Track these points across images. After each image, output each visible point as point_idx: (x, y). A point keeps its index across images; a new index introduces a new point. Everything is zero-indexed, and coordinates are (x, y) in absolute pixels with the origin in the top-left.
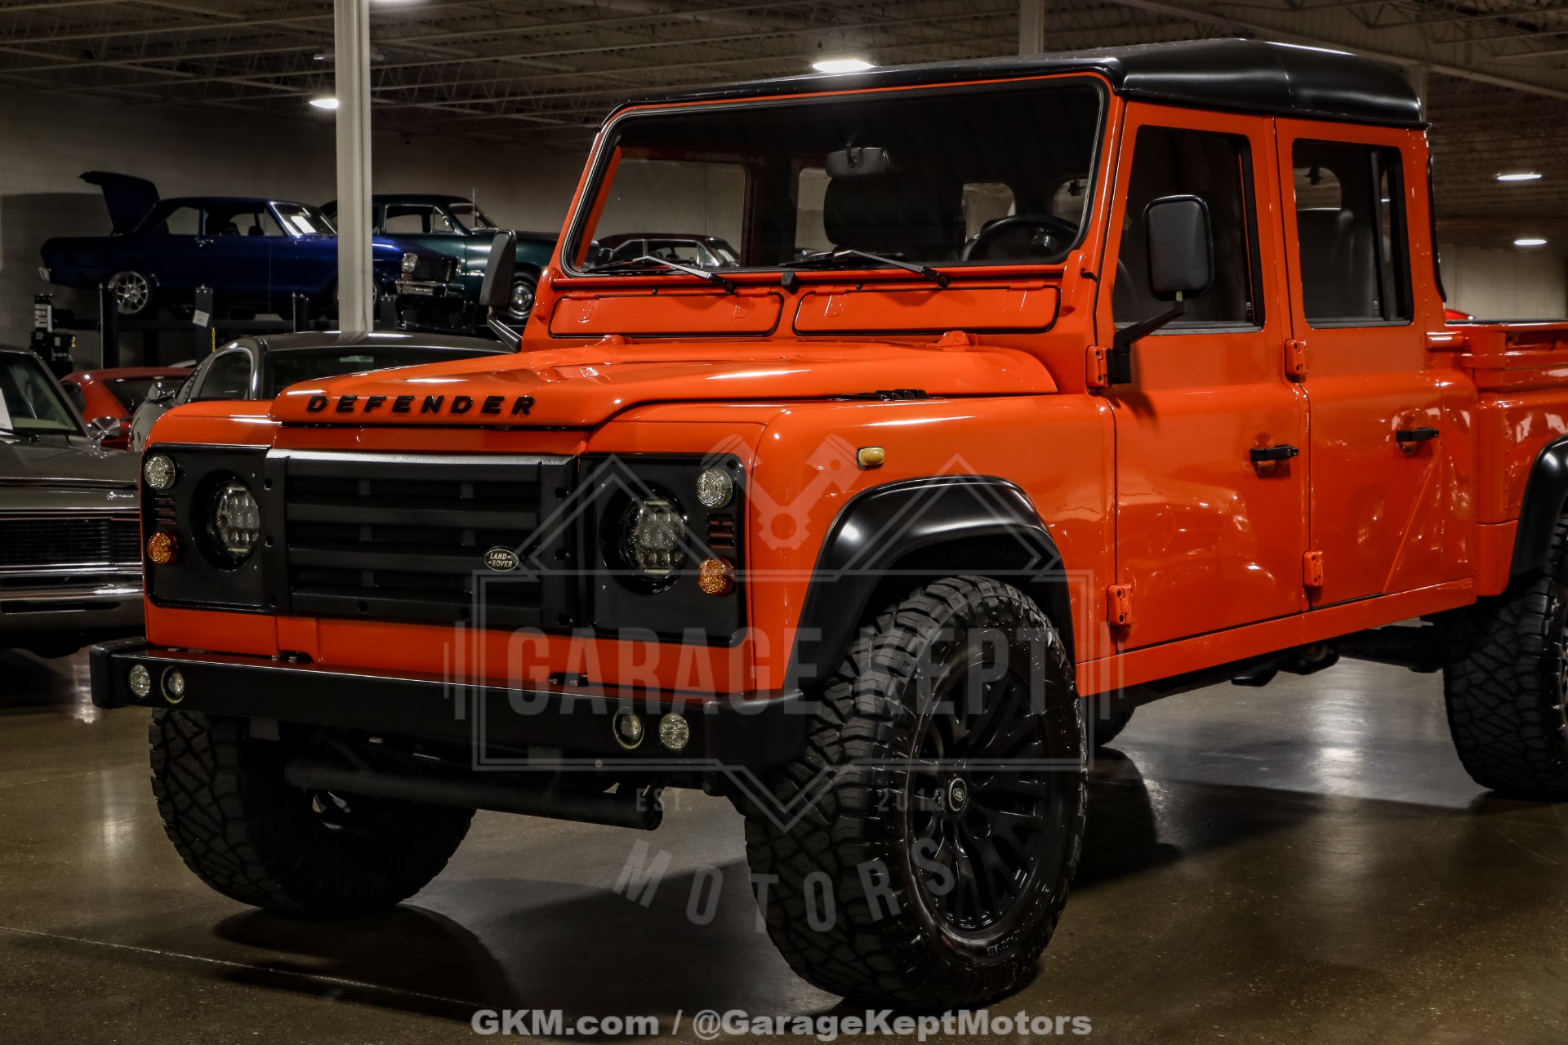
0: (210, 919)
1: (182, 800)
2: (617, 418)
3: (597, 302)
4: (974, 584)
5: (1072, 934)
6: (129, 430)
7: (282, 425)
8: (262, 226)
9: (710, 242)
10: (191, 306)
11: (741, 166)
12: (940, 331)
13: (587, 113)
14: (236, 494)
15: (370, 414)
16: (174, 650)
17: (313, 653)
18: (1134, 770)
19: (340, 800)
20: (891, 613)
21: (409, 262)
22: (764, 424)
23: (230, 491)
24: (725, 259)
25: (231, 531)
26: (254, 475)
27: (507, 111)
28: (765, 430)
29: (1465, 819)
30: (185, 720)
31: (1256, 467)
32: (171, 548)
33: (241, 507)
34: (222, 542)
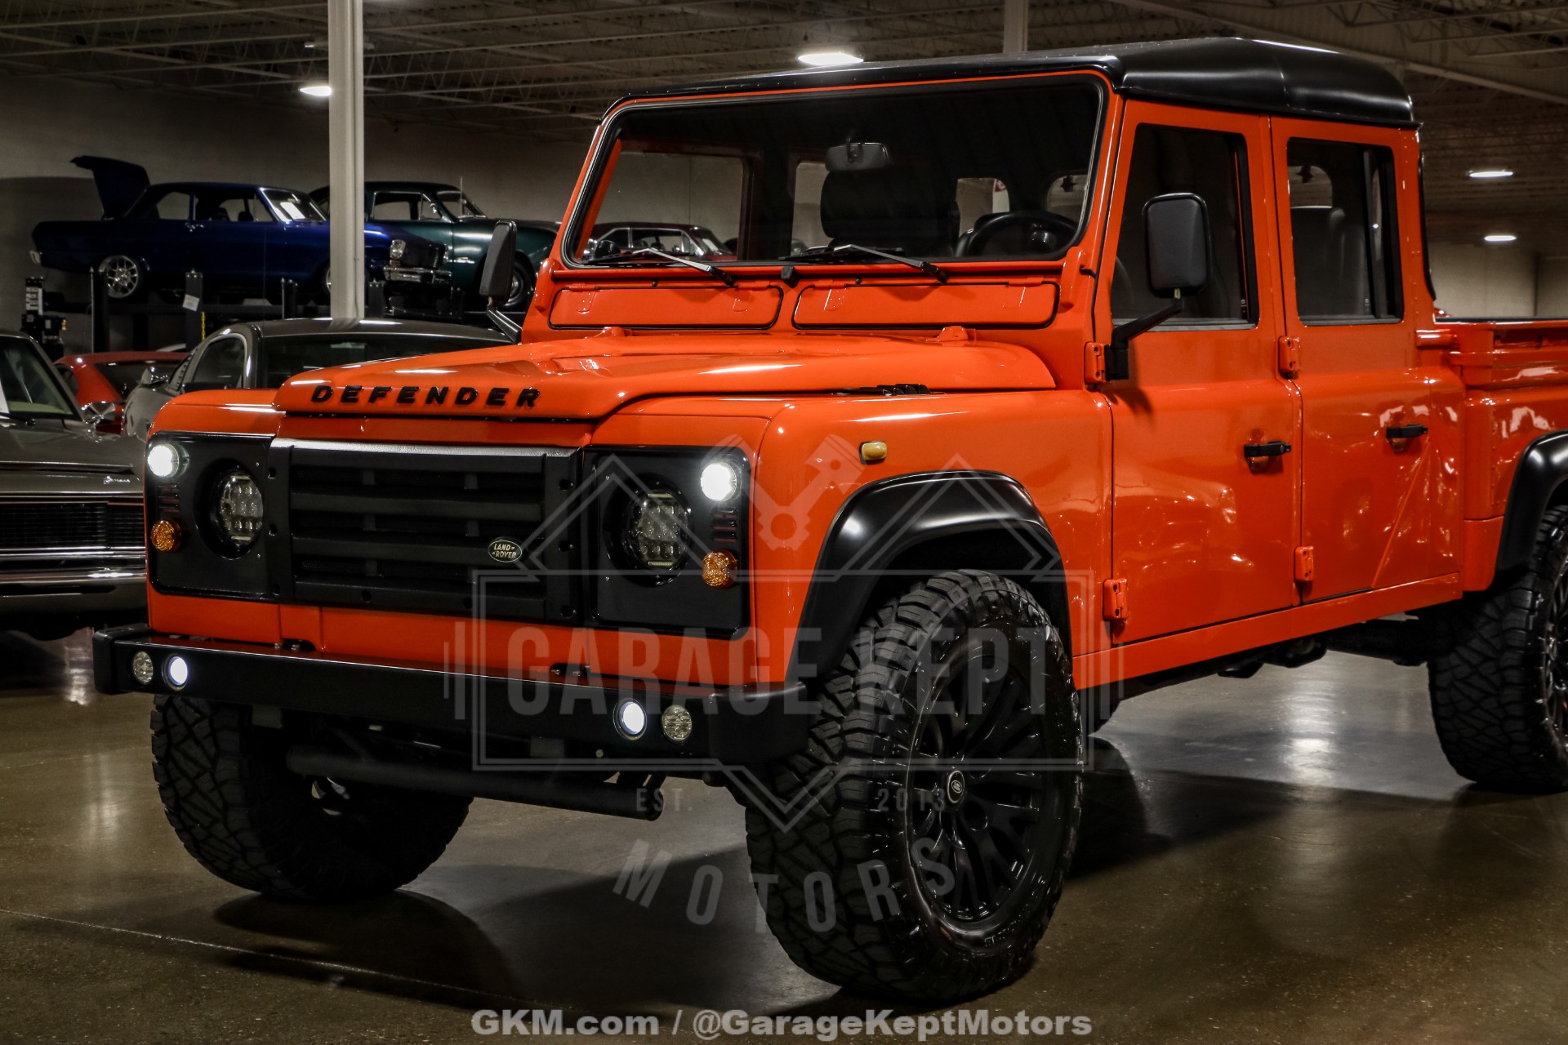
0: (211, 903)
1: (184, 786)
2: (622, 411)
3: (597, 294)
4: (974, 578)
5: (1065, 925)
6: (122, 413)
7: (286, 414)
8: (251, 211)
9: (694, 231)
10: (180, 290)
11: (739, 159)
12: (939, 326)
13: (575, 102)
14: (239, 482)
15: (374, 404)
16: (175, 637)
17: (316, 640)
18: (1120, 760)
19: (340, 786)
20: (892, 606)
21: (397, 249)
22: (768, 419)
23: (234, 480)
24: (709, 249)
25: (235, 519)
26: (258, 464)
27: (495, 100)
28: (769, 424)
29: (1449, 811)
30: (188, 707)
31: (1250, 462)
32: (175, 536)
33: (244, 495)
34: (225, 530)
